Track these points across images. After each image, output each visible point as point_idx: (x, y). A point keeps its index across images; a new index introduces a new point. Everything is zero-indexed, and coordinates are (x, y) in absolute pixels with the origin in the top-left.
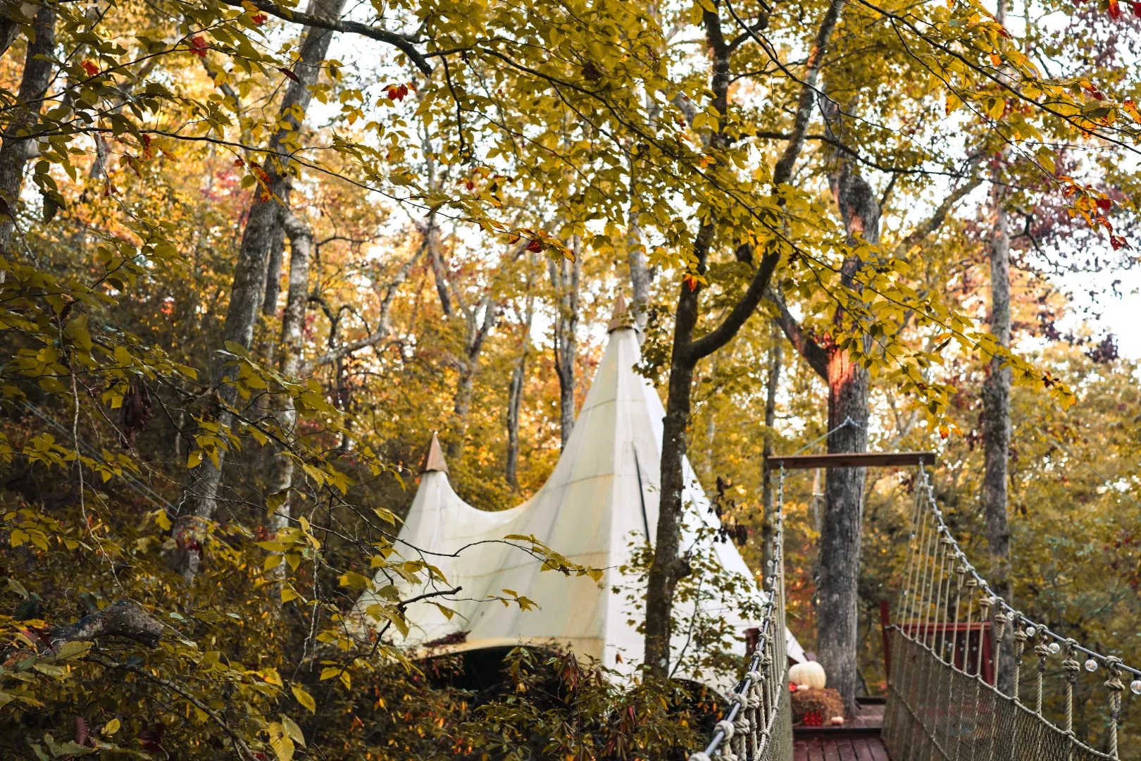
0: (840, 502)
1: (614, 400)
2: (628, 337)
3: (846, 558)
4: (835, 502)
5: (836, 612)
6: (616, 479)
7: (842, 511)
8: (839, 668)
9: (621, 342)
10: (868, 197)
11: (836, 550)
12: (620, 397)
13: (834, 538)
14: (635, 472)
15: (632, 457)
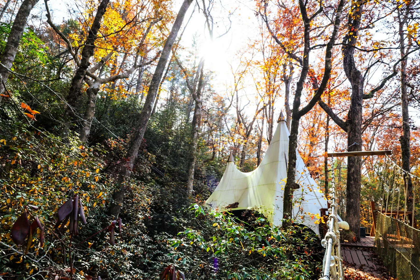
0: (353, 170)
1: (279, 140)
2: (283, 123)
3: (355, 188)
4: (351, 169)
5: (353, 205)
6: (279, 162)
7: (354, 172)
8: (354, 224)
9: (281, 125)
10: (359, 75)
11: (352, 185)
12: (281, 139)
13: (351, 181)
14: (285, 161)
15: (284, 156)
